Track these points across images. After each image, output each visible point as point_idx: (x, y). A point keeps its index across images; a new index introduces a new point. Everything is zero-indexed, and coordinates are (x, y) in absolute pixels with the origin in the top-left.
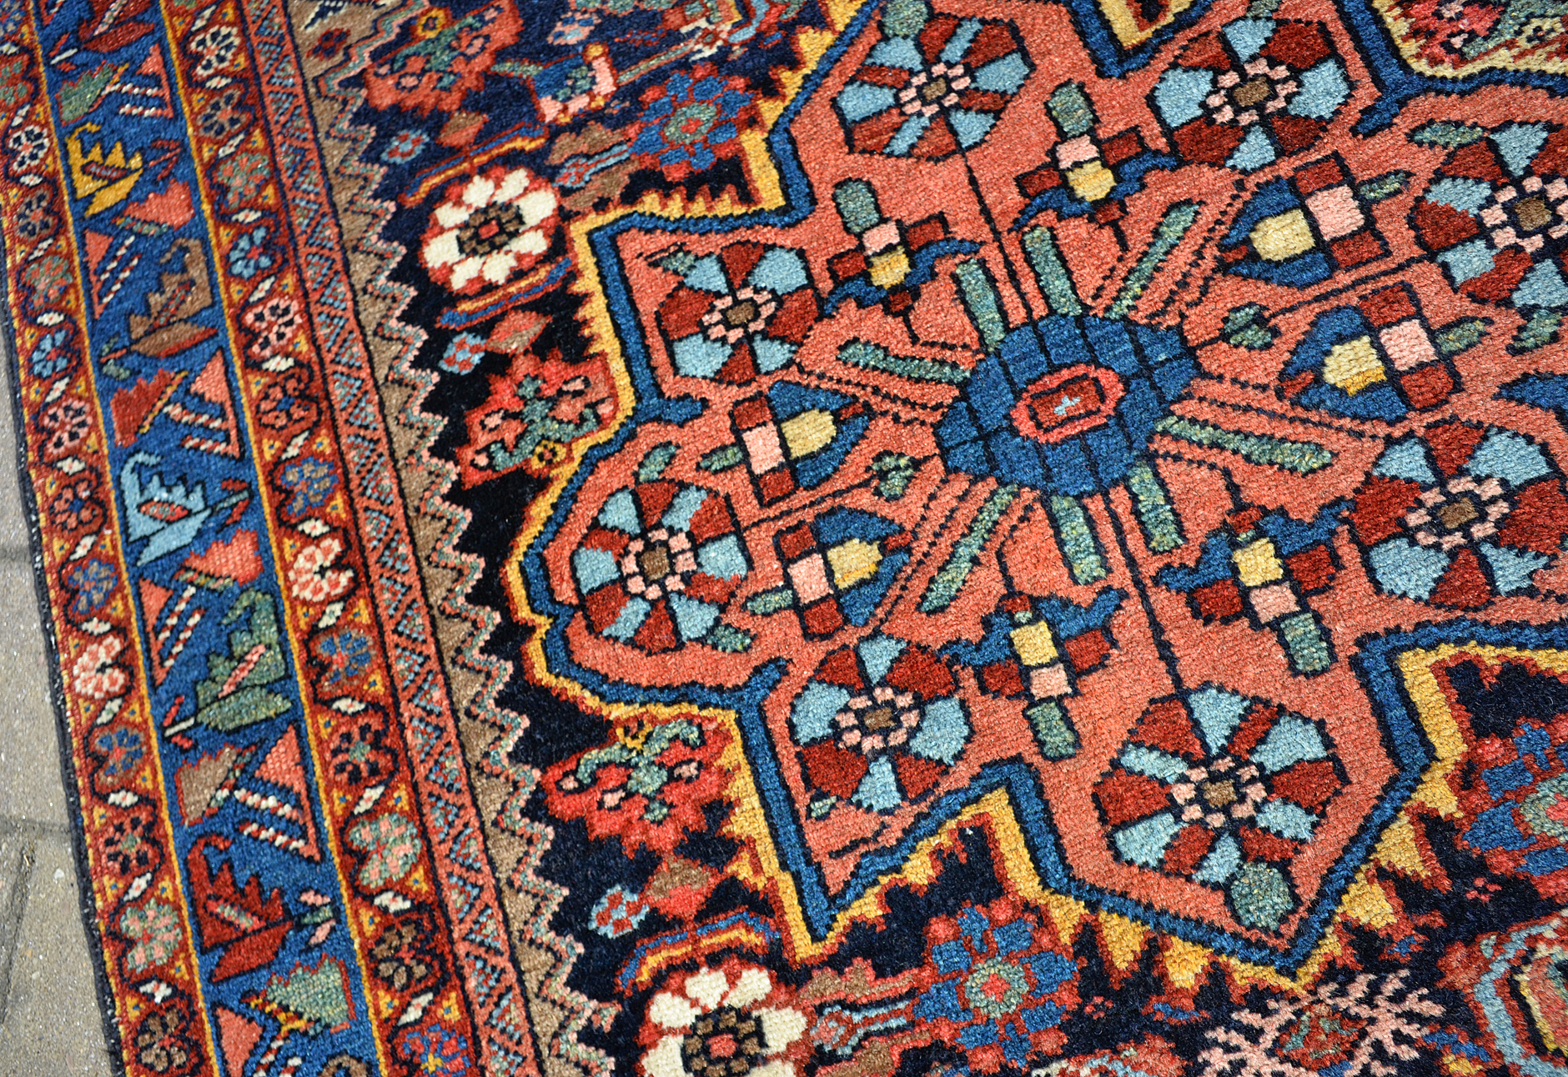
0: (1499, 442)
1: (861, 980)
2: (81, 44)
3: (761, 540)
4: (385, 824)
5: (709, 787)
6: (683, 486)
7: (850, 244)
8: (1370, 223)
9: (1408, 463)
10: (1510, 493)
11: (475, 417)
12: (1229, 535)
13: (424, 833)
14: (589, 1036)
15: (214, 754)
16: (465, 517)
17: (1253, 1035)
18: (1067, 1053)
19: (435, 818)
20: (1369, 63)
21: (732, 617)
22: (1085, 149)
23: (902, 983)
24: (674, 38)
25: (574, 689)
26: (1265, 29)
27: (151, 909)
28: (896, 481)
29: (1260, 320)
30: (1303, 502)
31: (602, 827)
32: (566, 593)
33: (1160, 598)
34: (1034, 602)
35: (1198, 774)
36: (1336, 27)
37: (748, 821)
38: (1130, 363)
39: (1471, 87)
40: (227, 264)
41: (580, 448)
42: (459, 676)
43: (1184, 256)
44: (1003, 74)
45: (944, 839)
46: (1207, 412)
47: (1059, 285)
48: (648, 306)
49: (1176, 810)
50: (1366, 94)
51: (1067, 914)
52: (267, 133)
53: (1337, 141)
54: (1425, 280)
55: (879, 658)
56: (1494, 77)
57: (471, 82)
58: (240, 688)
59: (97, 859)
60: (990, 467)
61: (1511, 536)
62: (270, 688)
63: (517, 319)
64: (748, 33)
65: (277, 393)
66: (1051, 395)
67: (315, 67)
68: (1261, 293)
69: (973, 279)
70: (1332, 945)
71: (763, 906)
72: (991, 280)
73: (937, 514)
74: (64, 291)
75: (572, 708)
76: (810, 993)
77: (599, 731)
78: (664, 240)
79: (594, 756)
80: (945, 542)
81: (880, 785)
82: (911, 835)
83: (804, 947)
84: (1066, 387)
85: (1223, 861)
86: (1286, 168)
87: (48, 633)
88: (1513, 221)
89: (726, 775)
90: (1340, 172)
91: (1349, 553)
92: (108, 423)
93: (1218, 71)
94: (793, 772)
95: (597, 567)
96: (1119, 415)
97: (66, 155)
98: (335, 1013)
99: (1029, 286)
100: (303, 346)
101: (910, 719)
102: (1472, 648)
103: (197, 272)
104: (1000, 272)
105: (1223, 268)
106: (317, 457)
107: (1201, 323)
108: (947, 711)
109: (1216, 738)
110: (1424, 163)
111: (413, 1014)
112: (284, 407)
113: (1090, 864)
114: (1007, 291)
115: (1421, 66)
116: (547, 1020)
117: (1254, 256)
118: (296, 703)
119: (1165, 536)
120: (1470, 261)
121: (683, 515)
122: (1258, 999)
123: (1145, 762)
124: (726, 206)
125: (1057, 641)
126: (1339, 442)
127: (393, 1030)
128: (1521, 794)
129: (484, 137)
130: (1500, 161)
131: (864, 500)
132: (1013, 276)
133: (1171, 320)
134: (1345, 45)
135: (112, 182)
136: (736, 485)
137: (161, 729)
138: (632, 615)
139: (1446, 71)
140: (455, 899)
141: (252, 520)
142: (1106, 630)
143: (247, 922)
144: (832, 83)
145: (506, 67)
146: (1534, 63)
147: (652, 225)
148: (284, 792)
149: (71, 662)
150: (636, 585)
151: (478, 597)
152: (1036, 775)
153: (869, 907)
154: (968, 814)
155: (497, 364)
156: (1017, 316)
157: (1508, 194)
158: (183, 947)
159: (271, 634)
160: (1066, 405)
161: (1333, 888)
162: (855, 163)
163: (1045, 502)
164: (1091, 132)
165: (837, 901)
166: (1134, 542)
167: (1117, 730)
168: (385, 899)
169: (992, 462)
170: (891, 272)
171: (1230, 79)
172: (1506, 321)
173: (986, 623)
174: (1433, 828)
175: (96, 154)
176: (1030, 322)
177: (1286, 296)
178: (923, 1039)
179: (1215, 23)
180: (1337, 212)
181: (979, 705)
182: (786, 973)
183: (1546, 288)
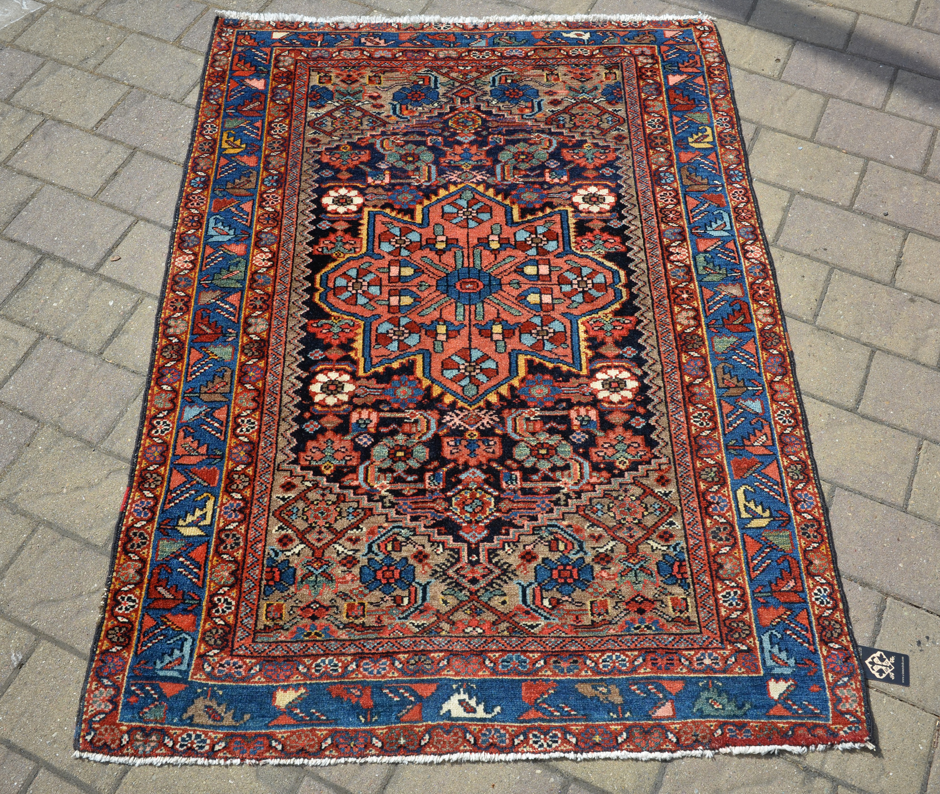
0: (556, 322)
1: (373, 383)
2: (237, 110)
3: (386, 290)
4: (259, 320)
5: (351, 335)
6: (371, 272)
7: (433, 237)
8: (550, 274)
9: (537, 321)
10: (554, 332)
11: (322, 240)
12: (494, 322)
13: (270, 325)
14: (298, 378)
15: (214, 291)
16: (310, 260)
17: (457, 415)
18: (415, 409)
19: (274, 323)
20: (564, 244)
21: (372, 303)
22: (496, 238)
23: (383, 386)
24: (409, 177)
25: (324, 306)
26: (546, 230)
27: (179, 321)
28: (423, 288)
29: (518, 283)
30: (512, 321)
31: (319, 336)
32: (331, 285)
33: (473, 329)
34: (445, 321)
35: (467, 364)
36: (560, 235)
37: (358, 345)
38: (487, 283)
39: (582, 257)
40: (263, 180)
41: (347, 256)
42: (293, 294)
43: (508, 266)
44: (485, 216)
45: (404, 361)
46: (499, 298)
47: (479, 262)
48: (378, 232)
49: (459, 369)
50: (560, 250)
51: (426, 383)
52: (287, 154)
53: (550, 256)
54: (556, 289)
55: (404, 321)
56: (587, 257)
57: (351, 166)
58: (228, 278)
59: (166, 305)
61: (551, 340)
62: (238, 281)
63: (343, 223)
64: (428, 184)
65: (266, 216)
66: (467, 283)
67: (307, 145)
68: (521, 279)
69: (459, 254)
70: (482, 403)
71: (355, 363)
72: (463, 256)
73: (431, 297)
74: (208, 169)
75: (322, 310)
76: (358, 383)
77: (328, 316)
78: (387, 220)
79: (324, 321)
80: (429, 304)
81: (394, 346)
82: (396, 358)
83: (361, 373)
84: (471, 283)
85: (464, 382)
86: (537, 258)
87: (170, 248)
88: (578, 284)
89: (356, 334)
90: (548, 262)
91: (517, 333)
92: (210, 205)
93: (532, 233)
94: (373, 338)
95: (341, 282)
96: (480, 291)
97: (222, 136)
98: (227, 357)
99: (471, 260)
100: (278, 207)
101: (406, 335)
102: (534, 358)
103: (253, 179)
104: (466, 255)
105: (515, 271)
106: (272, 234)
107: (506, 280)
108: (416, 336)
109: (473, 359)
110: (566, 267)
111: (250, 362)
112: (268, 219)
113: (435, 374)
114: (466, 259)
115: (574, 249)
116: (288, 372)
117: (523, 271)
118: (244, 287)
119: (479, 318)
120: (567, 288)
121: (368, 278)
122: (461, 409)
123: (456, 359)
124: (406, 218)
125: (447, 330)
126: (524, 312)
127: (243, 365)
128: (532, 386)
129: (349, 180)
130: (581, 272)
131: (414, 289)
132: (468, 257)
133: (499, 277)
134: (560, 239)
135: (234, 148)
136: (384, 277)
137: (199, 281)
138: (346, 295)
139: (578, 252)
140: (272, 341)
141: (247, 242)
142: (459, 331)
143: (209, 331)
144: (444, 203)
145: (362, 166)
146: (596, 257)
147: (386, 215)
148: (232, 305)
149: (176, 258)
150: (350, 289)
151: (306, 279)
152: (431, 354)
153: (381, 369)
154: (412, 357)
155: (333, 230)
156: (466, 265)
157: (580, 279)
158: (186, 332)
159: (243, 269)
160: (469, 286)
161: (487, 392)
162: (442, 221)
163: (456, 303)
164: (499, 236)
165: (373, 366)
166: (472, 316)
167: (453, 351)
168: (253, 336)
169: (447, 291)
170: (441, 246)
171: (533, 236)
172: (568, 301)
173: (432, 322)
174: (512, 388)
175: (232, 139)
176: (468, 267)
177: (526, 281)
178: (382, 398)
179: (536, 224)
180: (544, 270)
181: (424, 337)
182: (354, 377)
183: (579, 298)
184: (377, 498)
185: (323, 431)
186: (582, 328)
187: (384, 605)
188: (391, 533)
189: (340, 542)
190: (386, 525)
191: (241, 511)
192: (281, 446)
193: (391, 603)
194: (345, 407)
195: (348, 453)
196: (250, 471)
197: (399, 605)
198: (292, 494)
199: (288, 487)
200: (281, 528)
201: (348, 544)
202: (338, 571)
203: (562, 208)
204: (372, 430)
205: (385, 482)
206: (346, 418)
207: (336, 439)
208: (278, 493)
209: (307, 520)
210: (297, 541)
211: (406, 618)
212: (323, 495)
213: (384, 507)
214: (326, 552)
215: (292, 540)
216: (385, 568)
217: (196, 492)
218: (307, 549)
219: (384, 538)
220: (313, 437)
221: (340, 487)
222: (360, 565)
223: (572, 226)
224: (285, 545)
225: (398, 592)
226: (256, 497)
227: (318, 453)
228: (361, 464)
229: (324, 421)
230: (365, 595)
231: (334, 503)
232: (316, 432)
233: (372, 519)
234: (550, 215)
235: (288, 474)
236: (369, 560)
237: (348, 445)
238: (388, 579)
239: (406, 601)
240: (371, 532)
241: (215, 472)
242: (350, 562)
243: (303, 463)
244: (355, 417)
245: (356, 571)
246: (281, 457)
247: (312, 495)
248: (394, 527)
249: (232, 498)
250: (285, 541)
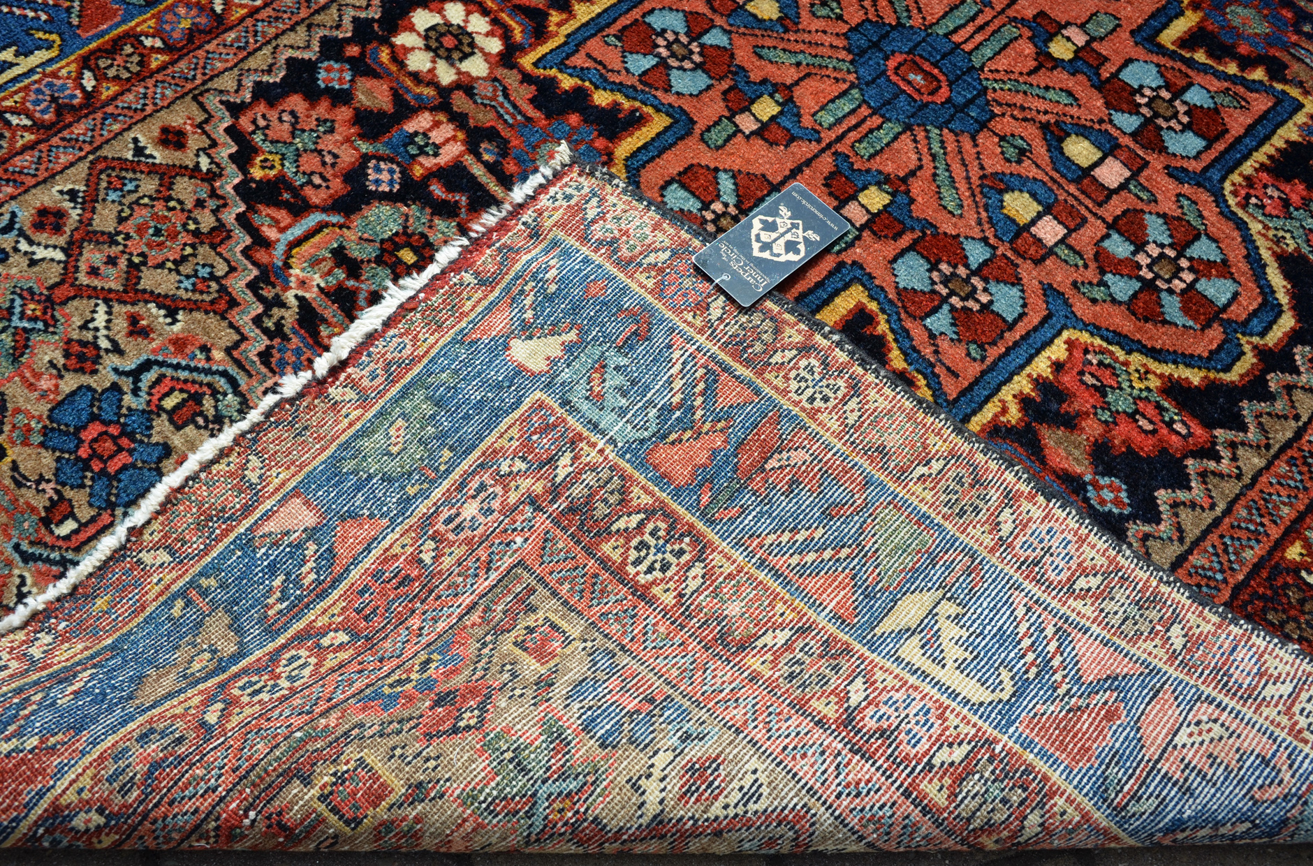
0: (1015, 292)
1: (522, 94)
8: (1112, 192)
9: (977, 254)
10: (986, 307)
12: (883, 181)
20: (1216, 160)
22: (1081, 40)
23: (531, 112)
26: (1208, 103)
28: (824, 12)
29: (1022, 152)
30: (924, 206)
33: (826, 158)
34: (790, 100)
35: (732, 210)
36: (1229, 138)
37: (585, 11)
38: (960, 100)
39: (1230, 216)
43: (1042, 106)
45: (626, 104)
46: (951, 147)
47: (989, 52)
49: (706, 206)
50: (1194, 166)
53: (1156, 162)
54: (1093, 229)
55: (715, 38)
56: (1242, 226)
60: (858, 55)
66: (920, 70)
68: (1040, 149)
69: (968, 10)
71: (540, 33)
72: (973, 19)
73: (819, 37)
76: (501, 72)
80: (801, 46)
81: (641, 63)
82: (619, 87)
83: (527, 61)
84: (927, 75)
86: (1125, 141)
88: (1155, 261)
90: (1137, 168)
91: (906, 240)
93: (1168, 86)
94: (625, 21)
96: (926, 105)
99: (979, 38)
101: (687, 65)
102: (882, 318)
104: (980, 21)
105: (1045, 127)
107: (1005, 125)
108: (702, 80)
110: (1168, 206)
113: (651, 176)
114: (970, 28)
115: (1228, 186)
117: (1061, 140)
119: (864, 149)
120: (1119, 247)
123: (726, 184)
125: (773, 118)
126: (971, 218)
130: (1189, 244)
132: (981, 28)
133: (997, 110)
134: (1220, 146)
139: (1232, 201)
142: (793, 139)
146: (1260, 242)
152: (689, 133)
153: (567, 82)
154: (648, 110)
156: (957, 38)
157: (1171, 253)
160: (918, 79)
163: (852, 86)
164: (1093, 39)
165: (562, 66)
166: (853, 135)
167: (736, 164)
169: (862, 53)
171: (1165, 94)
172: (1091, 274)
173: (764, 81)
176: (957, 45)
177: (1044, 161)
178: (506, 133)
179: (1198, 78)
180: (1112, 173)
181: (715, 93)
182: (508, 58)
183: (1122, 288)
184: (268, 293)
185: (341, 97)
186: (1058, 351)
187: (28, 495)
188: (209, 379)
189: (117, 308)
190: (218, 355)
191: (62, 109)
192: (252, 63)
193: (40, 503)
194: (428, 92)
195: (329, 173)
196: (156, 61)
197: (46, 522)
198: (160, 156)
199: (172, 138)
200: (72, 194)
201: (121, 325)
202: (47, 352)
203: (1295, 92)
204: (418, 171)
205: (317, 279)
206: (404, 108)
207: (342, 131)
208: (145, 135)
209: (121, 220)
210: (62, 240)
211: (26, 558)
212: (200, 204)
213: (257, 321)
214: (75, 303)
215: (58, 229)
216: (114, 430)
217: (50, 20)
218: (59, 269)
219: (183, 375)
220: (313, 94)
221: (239, 217)
222: (89, 381)
223: (1278, 141)
224: (39, 226)
225: (79, 498)
226: (110, 109)
227: (286, 126)
228: (324, 210)
229: (364, 84)
230: (26, 443)
231: (196, 233)
232: (329, 91)
233: (212, 321)
234: (1253, 86)
235: (200, 117)
236: (115, 387)
237: (348, 157)
238: (94, 455)
239: (69, 526)
240: (179, 344)
241: (115, 15)
242: (81, 358)
243: (245, 123)
244: (422, 122)
245: (70, 383)
246: (228, 82)
247: (185, 189)
248: (224, 374)
249: (80, 76)
250: (49, 219)
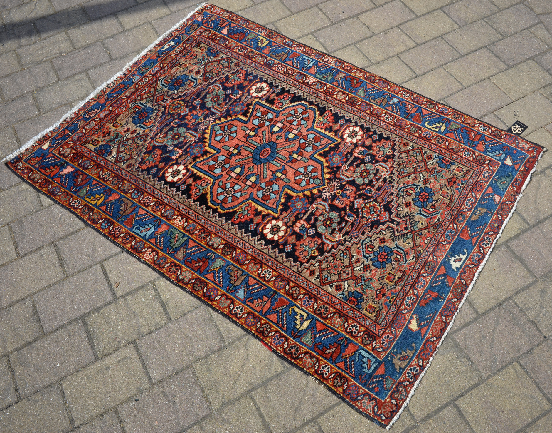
0: (309, 135)
1: (285, 214)
2: (77, 186)
3: (240, 183)
4: (213, 240)
5: (253, 208)
6: (226, 184)
7: (228, 151)
8: (284, 124)
9: (302, 141)
10: (313, 139)
11: (191, 192)
12: (291, 155)
13: (220, 237)
14: (258, 240)
15: (179, 250)
16: (198, 203)
17: (326, 192)
18: (310, 205)
19: (220, 234)
20: (273, 112)
21: (243, 192)
22: (249, 131)
23: (289, 211)
24: (186, 143)
25: (228, 211)
26: (260, 113)
27: (184, 273)
28: (252, 169)
29: (279, 136)
30: (295, 149)
31: (243, 221)
32: (219, 202)
33: (288, 164)
34: (276, 171)
35: (304, 176)
36: (267, 110)
37: (260, 209)
38: (269, 146)
39: (284, 110)
40: (133, 198)
41: (209, 187)
42: (211, 219)
43: (267, 135)
44: (234, 129)
45: (283, 196)
46: (280, 147)
47: (256, 144)
48: (206, 170)
49: (304, 180)
50: (275, 114)
51: (301, 194)
52: (126, 180)
53: (275, 119)
54: (292, 126)
55: (263, 185)
56: (285, 108)
57: (159, 160)
58: (177, 241)
59: (168, 274)
60: (261, 163)
61: (316, 142)
62: (183, 237)
63: (188, 180)
64: (197, 138)
65: (155, 207)
66: (263, 153)
67: (129, 170)
68: (278, 134)
69: (246, 148)
70: (326, 181)
71: (269, 215)
73: (259, 170)
74: (101, 216)
75: (230, 213)
76: (280, 219)
77: (235, 212)
78: (203, 162)
79: (236, 215)
80: (262, 171)
81: (273, 196)
82: (280, 198)
83: (276, 215)
85: (312, 181)
86: (272, 123)
87: (135, 257)
88: (297, 118)
89: (254, 206)
90: (277, 121)
91: (303, 151)
92: (125, 226)
93: (258, 118)
94: (262, 201)
95: (221, 197)
96: (271, 151)
97: (86, 201)
98: (223, 263)
99: (252, 145)
100: (155, 200)
101: (271, 188)
102: (319, 152)
103: (127, 201)
104: (248, 146)
105: (272, 134)
106: (169, 210)
107: (274, 139)
108: (274, 185)
109: (303, 172)
110: (285, 117)
111: (234, 255)
112: (157, 207)
113: (299, 189)
114: (251, 147)
115: (278, 110)
116: (252, 243)
117: (274, 132)
118: (188, 237)
119: (284, 159)
120: (295, 123)
121: (228, 185)
122: (324, 189)
123: (298, 178)
124: (208, 155)
125: (281, 173)
126: (294, 143)
127: (232, 259)
128: (332, 160)
129: (166, 165)
130: (292, 114)
131: (250, 173)
132: (250, 145)
133: (270, 141)
134: (269, 111)
135: (99, 200)
136: (233, 180)
137: (167, 254)
138: (230, 199)
139: (281, 109)
140: (229, 240)
141: (163, 222)
142: (285, 169)
143: (201, 264)
144: (213, 138)
145: (163, 156)
146: (289, 105)
147: (200, 162)
148: (195, 247)
149: (143, 257)
150: (228, 196)
151: (207, 209)
152: (288, 185)
153: (280, 207)
154: (284, 193)
155: (189, 186)
156: (253, 149)
157: (294, 116)
158: (192, 274)
159: (177, 232)
160: (265, 153)
161: (323, 177)
162: (222, 144)
163: (270, 162)
164: (248, 129)
165: (277, 209)
166: (282, 161)
167: (293, 177)
168: (220, 247)
170: (235, 151)
171: (260, 119)
172: (302, 126)
173: (272, 176)
174: (327, 167)
175: (92, 198)
176: (255, 148)
177: (280, 134)
178: (295, 214)
179: (254, 115)
180: (280, 125)
181: (277, 183)
182: (277, 219)
183: (303, 122)
184: (343, 242)
185: (294, 245)
186: (319, 129)
187: (395, 266)
188: (364, 246)
189: (355, 266)
190: (359, 245)
191: (310, 298)
192: (289, 265)
193: (396, 263)
194: (288, 230)
195: (313, 241)
196: (292, 284)
197: (399, 260)
198: (317, 273)
199: (312, 273)
200: (331, 287)
201: (358, 264)
202: (368, 274)
203: (254, 102)
204: (309, 226)
205: (338, 235)
206: (294, 233)
207: (302, 242)
208: (313, 279)
209: (334, 274)
210: (342, 283)
211: (406, 261)
212: (327, 261)
213: (350, 242)
214: (356, 274)
215: (340, 285)
216: (379, 257)
217: (286, 312)
218: (349, 281)
219: (364, 250)
220: (294, 250)
221: (328, 253)
222: (371, 265)
223: (266, 104)
224: (341, 289)
225: (393, 258)
226: (307, 289)
227: (304, 253)
228: (322, 239)
229: (289, 242)
230: (386, 270)
231: (334, 259)
232: (292, 248)
233: (352, 249)
234: (254, 107)
235: (305, 270)
236: (371, 260)
237: (309, 239)
238: (384, 258)
239: (398, 257)
240: (359, 253)
241: (282, 299)
242: (367, 268)
243: (304, 261)
244: (297, 229)
245: (372, 268)
246: (295, 269)
247: (324, 265)
248: (362, 243)
249: (301, 299)
250: (338, 288)
